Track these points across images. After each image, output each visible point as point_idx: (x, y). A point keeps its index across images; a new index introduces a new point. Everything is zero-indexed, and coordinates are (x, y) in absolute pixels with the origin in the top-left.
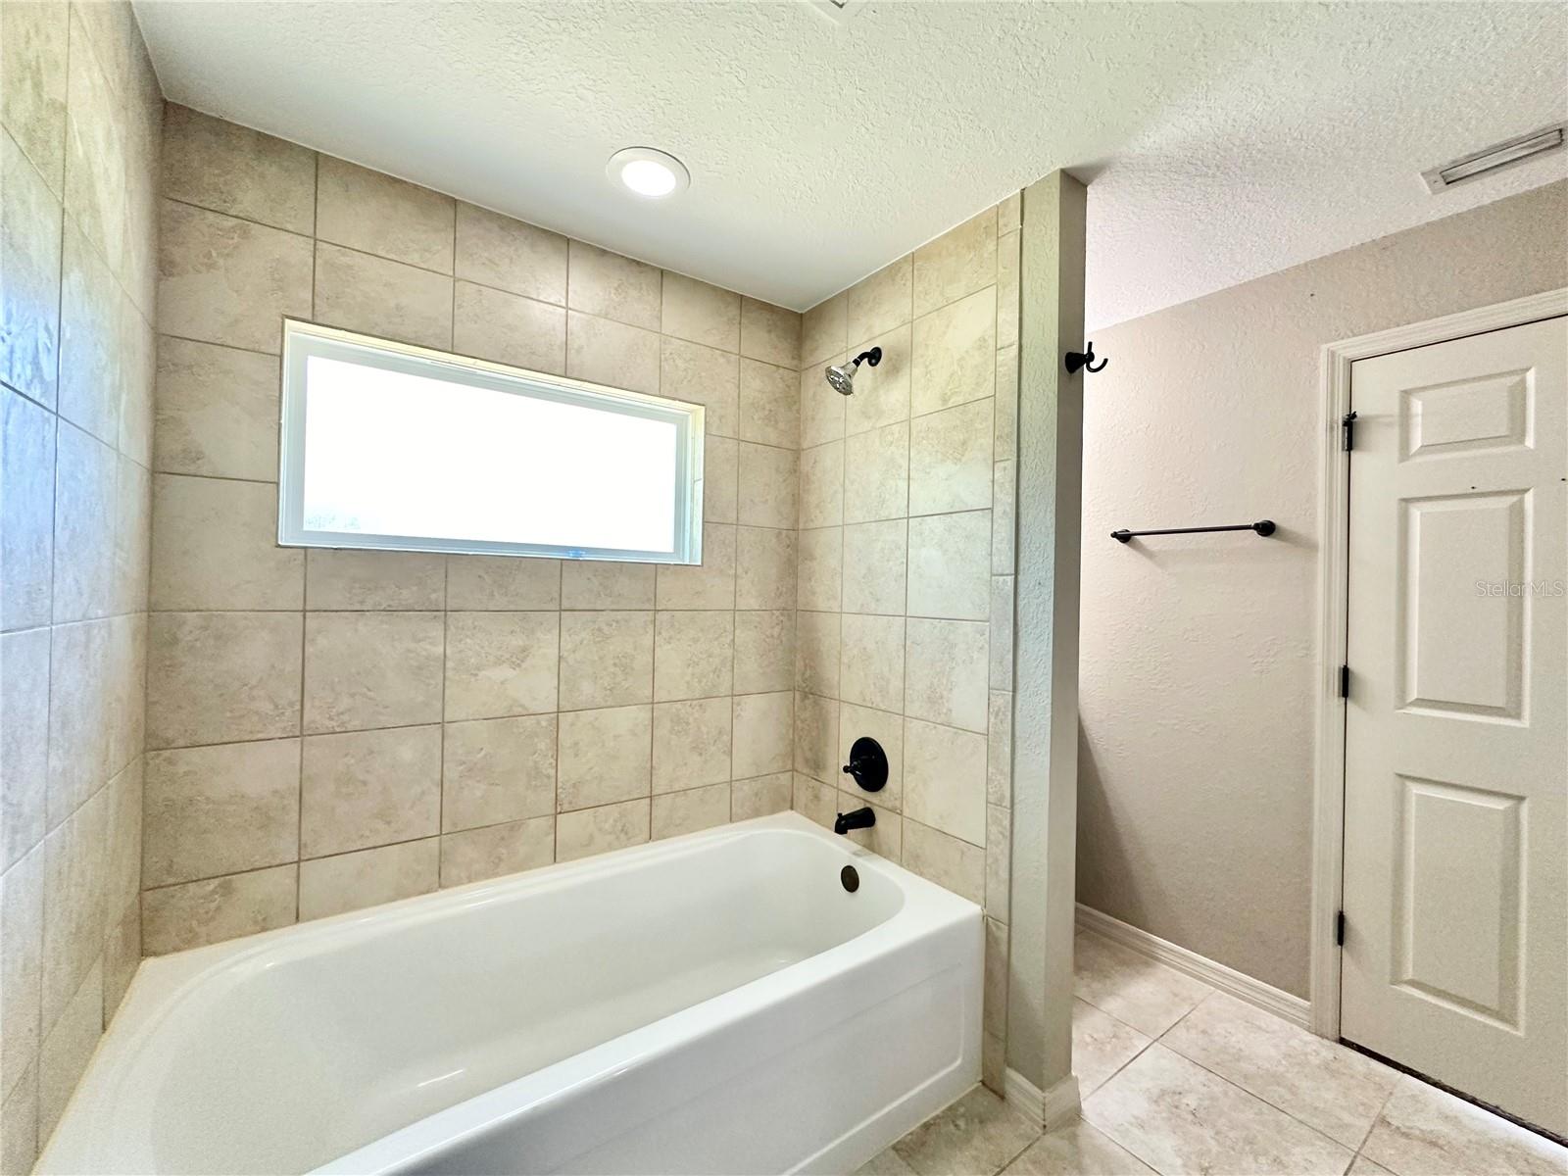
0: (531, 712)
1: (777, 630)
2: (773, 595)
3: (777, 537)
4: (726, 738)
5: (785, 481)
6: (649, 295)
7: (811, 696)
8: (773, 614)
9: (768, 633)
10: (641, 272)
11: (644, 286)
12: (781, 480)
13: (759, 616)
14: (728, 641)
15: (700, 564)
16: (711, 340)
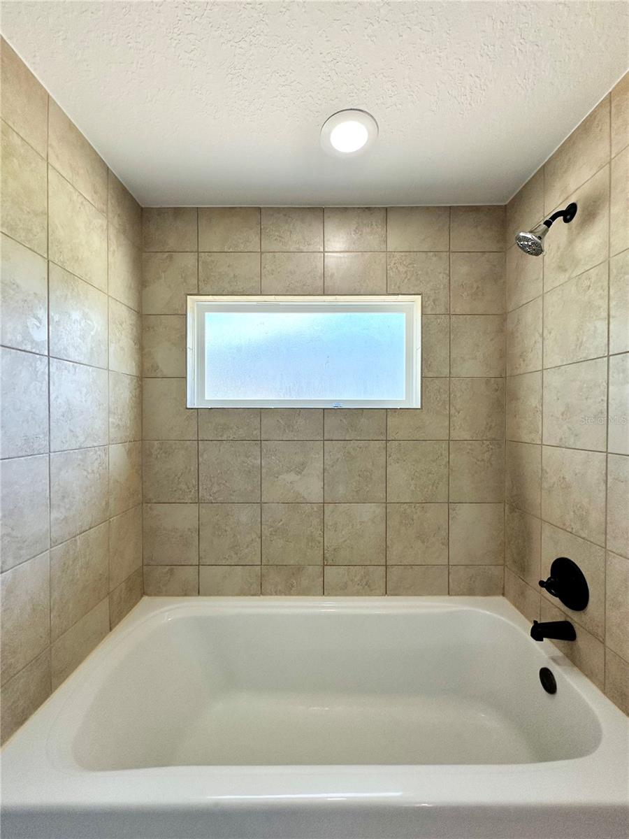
0: (308, 501)
1: (486, 456)
2: (483, 428)
3: (486, 384)
4: (444, 533)
5: (491, 340)
6: (378, 228)
7: (517, 510)
8: (483, 443)
9: (479, 458)
10: (371, 214)
11: (374, 223)
12: (489, 340)
13: (470, 444)
14: (444, 463)
15: (420, 407)
16: (425, 247)
